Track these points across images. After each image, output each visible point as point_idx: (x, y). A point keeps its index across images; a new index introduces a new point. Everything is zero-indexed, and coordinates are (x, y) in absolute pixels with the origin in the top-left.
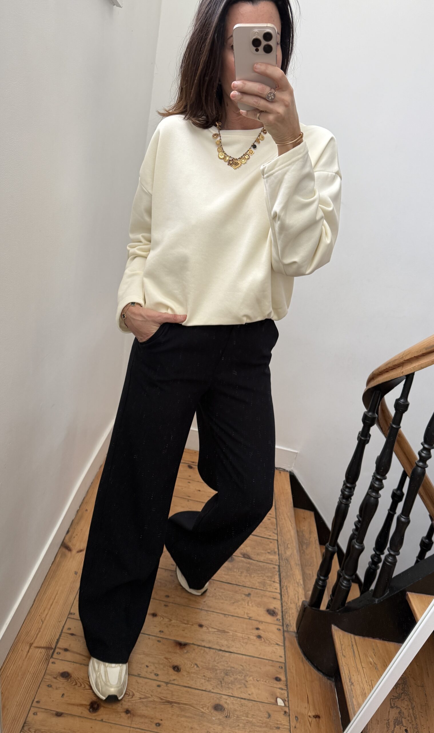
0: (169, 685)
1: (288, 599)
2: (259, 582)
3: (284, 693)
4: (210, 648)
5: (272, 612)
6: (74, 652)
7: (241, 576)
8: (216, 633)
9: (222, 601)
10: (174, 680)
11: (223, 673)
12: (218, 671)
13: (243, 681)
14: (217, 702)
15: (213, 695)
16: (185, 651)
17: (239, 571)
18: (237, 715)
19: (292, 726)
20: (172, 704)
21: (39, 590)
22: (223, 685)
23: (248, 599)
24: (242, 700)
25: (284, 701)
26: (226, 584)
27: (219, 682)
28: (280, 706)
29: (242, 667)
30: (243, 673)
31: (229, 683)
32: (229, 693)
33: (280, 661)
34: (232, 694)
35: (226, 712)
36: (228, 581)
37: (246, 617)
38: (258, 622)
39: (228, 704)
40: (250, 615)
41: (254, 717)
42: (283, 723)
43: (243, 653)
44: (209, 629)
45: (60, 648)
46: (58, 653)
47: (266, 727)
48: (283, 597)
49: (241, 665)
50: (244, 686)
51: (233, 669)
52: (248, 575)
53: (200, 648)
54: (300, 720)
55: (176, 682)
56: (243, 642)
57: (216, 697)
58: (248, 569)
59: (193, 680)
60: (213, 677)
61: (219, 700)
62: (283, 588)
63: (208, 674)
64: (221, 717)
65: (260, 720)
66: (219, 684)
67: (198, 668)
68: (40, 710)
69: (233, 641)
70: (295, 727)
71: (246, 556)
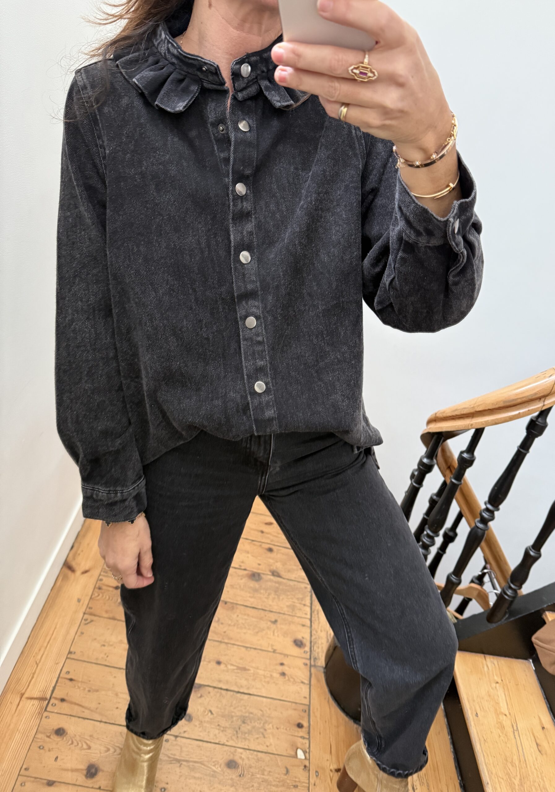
0: (178, 739)
1: (318, 626)
2: (288, 606)
3: (305, 743)
4: (227, 690)
5: (299, 643)
6: (72, 703)
7: (267, 598)
8: (236, 671)
9: (244, 631)
10: (185, 732)
11: (239, 720)
12: (234, 719)
13: (262, 730)
14: (231, 757)
15: (226, 748)
16: (199, 695)
17: (266, 593)
18: (252, 773)
19: (312, 784)
20: (181, 763)
21: (35, 624)
22: (239, 735)
23: (273, 626)
24: (259, 754)
25: (305, 752)
26: (251, 609)
27: (235, 732)
28: (301, 759)
29: (261, 712)
30: (262, 720)
31: (246, 733)
32: (245, 745)
33: (304, 702)
34: (248, 746)
35: (240, 770)
36: (253, 606)
37: (270, 649)
38: (282, 656)
39: (243, 760)
40: (275, 648)
41: (271, 774)
42: (302, 781)
43: (264, 695)
44: (228, 666)
45: (56, 698)
46: (54, 705)
47: (283, 785)
48: (313, 624)
49: (261, 710)
50: (261, 735)
51: (251, 715)
52: (276, 597)
53: (216, 690)
54: (321, 776)
55: (186, 735)
56: (265, 682)
57: (230, 752)
58: (276, 591)
59: (205, 731)
60: (228, 726)
61: (233, 755)
62: (314, 612)
63: (224, 723)
64: (234, 777)
65: (277, 778)
66: (234, 735)
67: (212, 716)
68: (29, 779)
69: (254, 680)
70: (315, 785)
71: (275, 573)
